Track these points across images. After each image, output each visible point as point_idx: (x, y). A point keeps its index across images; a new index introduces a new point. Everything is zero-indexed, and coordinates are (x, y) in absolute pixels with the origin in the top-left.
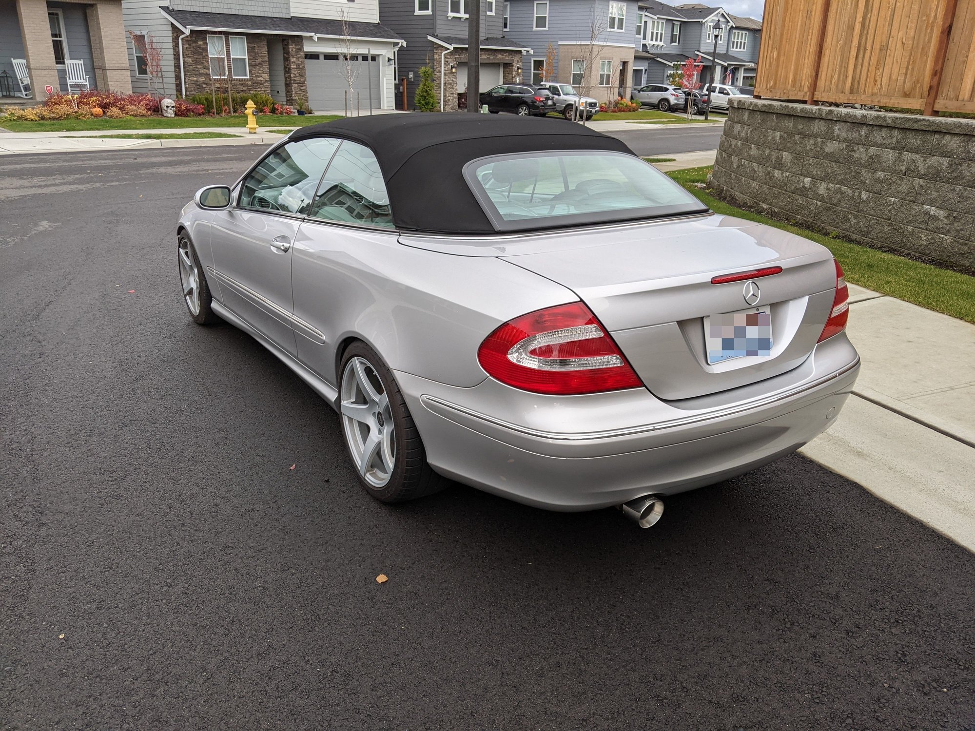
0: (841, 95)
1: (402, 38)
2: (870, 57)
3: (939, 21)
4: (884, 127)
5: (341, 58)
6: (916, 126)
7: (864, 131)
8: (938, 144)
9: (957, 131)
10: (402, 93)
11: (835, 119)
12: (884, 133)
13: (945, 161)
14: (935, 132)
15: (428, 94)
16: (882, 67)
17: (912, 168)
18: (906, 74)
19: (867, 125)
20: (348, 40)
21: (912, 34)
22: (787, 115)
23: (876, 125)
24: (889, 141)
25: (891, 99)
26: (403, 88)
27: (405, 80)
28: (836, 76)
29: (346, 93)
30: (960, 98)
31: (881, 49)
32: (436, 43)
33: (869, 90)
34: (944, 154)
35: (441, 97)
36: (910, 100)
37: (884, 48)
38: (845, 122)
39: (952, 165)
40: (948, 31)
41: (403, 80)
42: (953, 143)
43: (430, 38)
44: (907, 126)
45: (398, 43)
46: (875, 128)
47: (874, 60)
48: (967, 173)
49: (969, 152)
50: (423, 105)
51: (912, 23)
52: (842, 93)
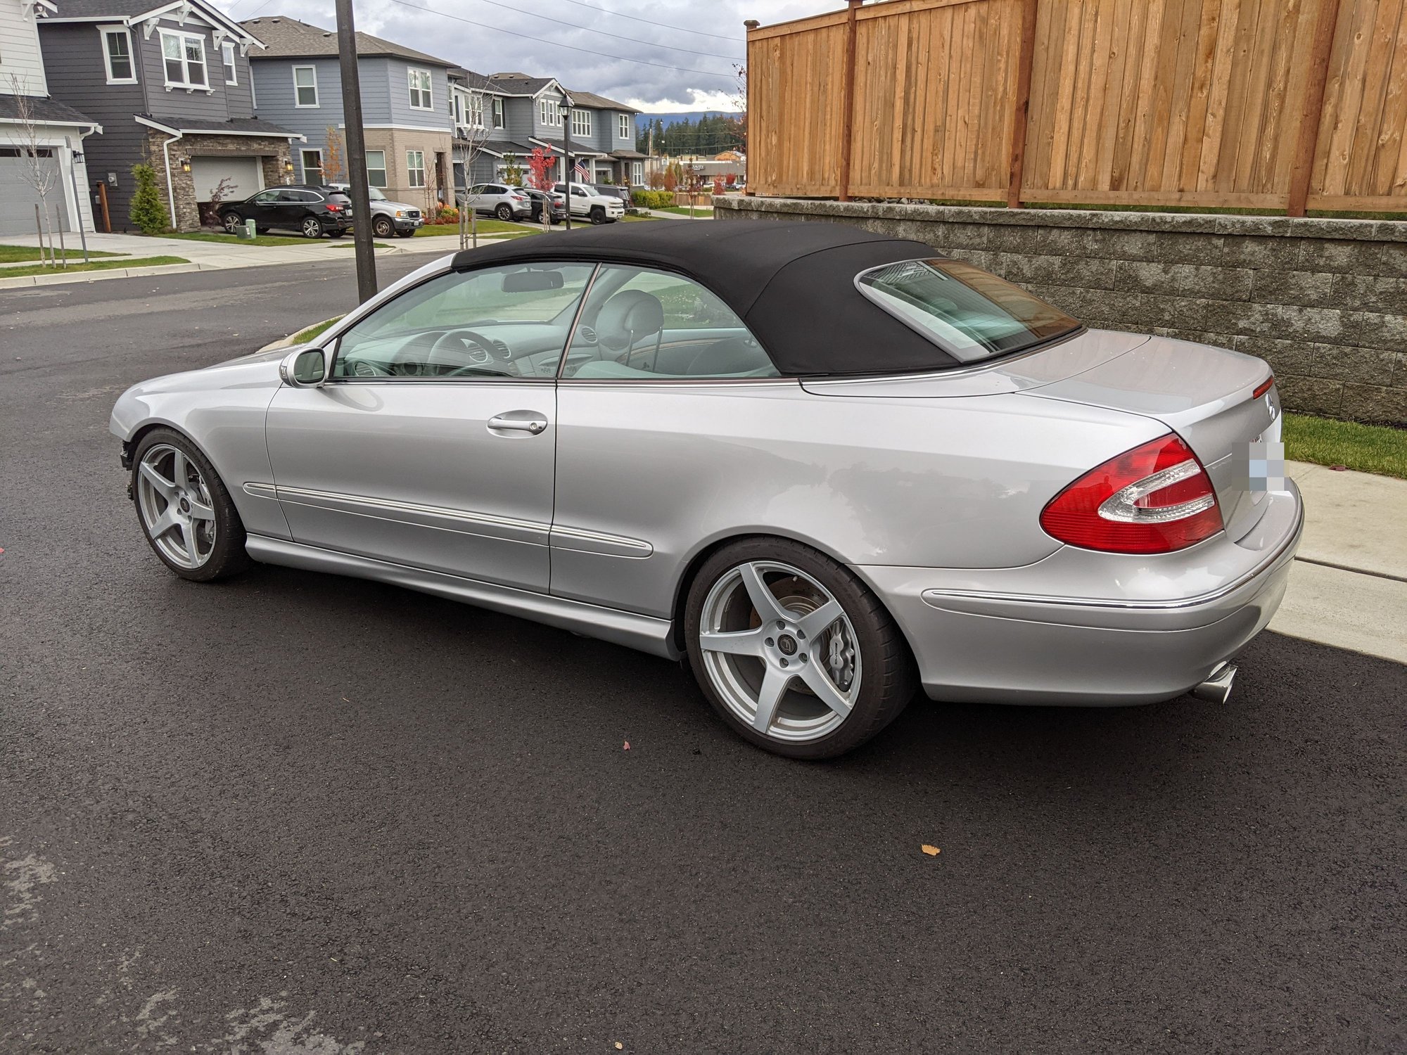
0: (887, 189)
1: (95, 121)
2: (922, 140)
3: (1012, 97)
4: (970, 224)
5: (24, 153)
6: (1013, 222)
7: (941, 231)
8: (1044, 241)
9: (1067, 224)
10: (99, 205)
11: (898, 217)
12: (970, 231)
13: (1057, 261)
14: (1039, 227)
15: (152, 206)
16: (941, 152)
17: (1015, 271)
18: (975, 160)
19: (945, 223)
20: (30, 125)
21: (977, 112)
22: (822, 215)
23: (956, 223)
24: (978, 240)
25: (959, 190)
26: (101, 198)
27: (103, 185)
28: (876, 165)
29: (37, 207)
30: (1050, 186)
31: (936, 131)
32: (151, 128)
33: (926, 181)
34: (1054, 252)
35: (170, 209)
36: (985, 191)
37: (940, 130)
38: (912, 220)
39: (1065, 264)
40: (1024, 108)
41: (98, 185)
42: (1064, 239)
43: (138, 119)
44: (1000, 221)
45: (88, 129)
46: (956, 226)
47: (928, 144)
48: (1085, 273)
49: (1085, 248)
50: (145, 222)
51: (974, 98)
52: (888, 185)
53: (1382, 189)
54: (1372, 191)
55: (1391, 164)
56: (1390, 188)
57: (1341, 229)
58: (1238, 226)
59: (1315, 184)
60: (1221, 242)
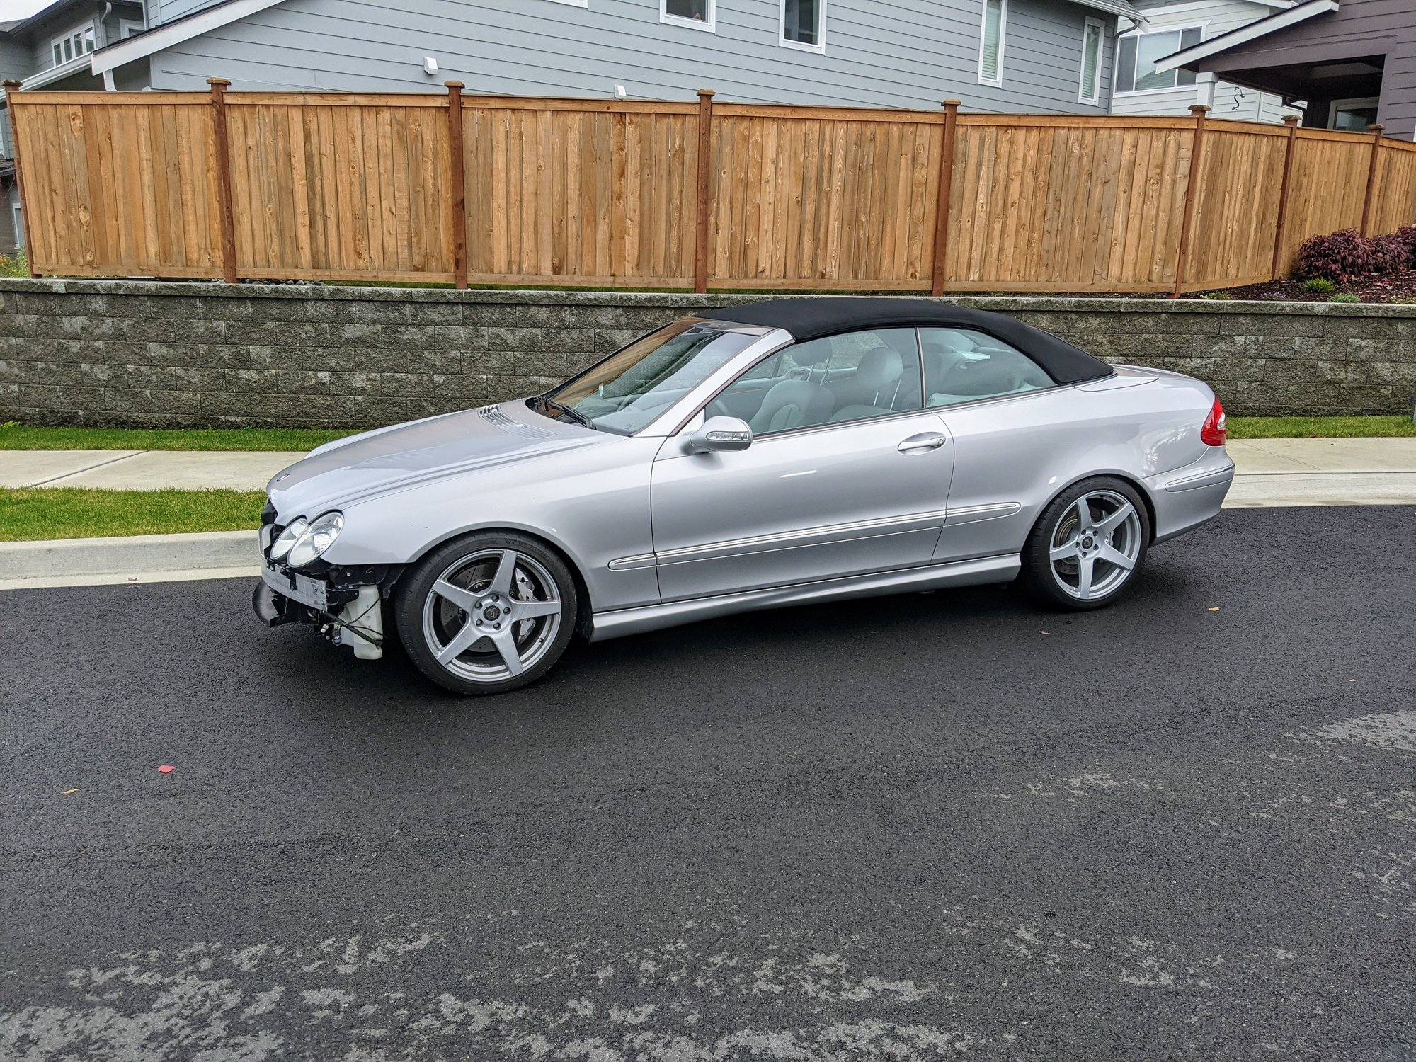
0: (296, 271)
2: (338, 227)
3: (446, 193)
6: (491, 300)
7: (407, 310)
8: (524, 316)
9: (546, 302)
11: (351, 298)
12: (441, 309)
13: (540, 332)
14: (517, 304)
16: (366, 238)
17: (499, 341)
21: (405, 204)
24: (453, 317)
28: (275, 247)
30: (495, 271)
31: (356, 218)
33: (349, 264)
34: (534, 324)
36: (427, 274)
37: (361, 218)
38: (369, 301)
39: (547, 335)
40: (459, 206)
42: (543, 314)
44: (479, 300)
47: (347, 230)
48: (568, 340)
49: (563, 320)
51: (399, 192)
53: (751, 274)
54: (746, 276)
55: (754, 257)
56: (756, 273)
57: (751, 301)
58: (684, 301)
59: (710, 272)
60: (671, 313)
